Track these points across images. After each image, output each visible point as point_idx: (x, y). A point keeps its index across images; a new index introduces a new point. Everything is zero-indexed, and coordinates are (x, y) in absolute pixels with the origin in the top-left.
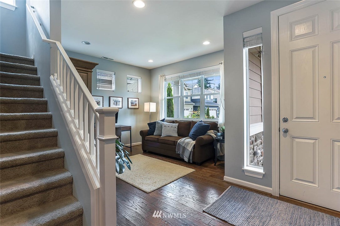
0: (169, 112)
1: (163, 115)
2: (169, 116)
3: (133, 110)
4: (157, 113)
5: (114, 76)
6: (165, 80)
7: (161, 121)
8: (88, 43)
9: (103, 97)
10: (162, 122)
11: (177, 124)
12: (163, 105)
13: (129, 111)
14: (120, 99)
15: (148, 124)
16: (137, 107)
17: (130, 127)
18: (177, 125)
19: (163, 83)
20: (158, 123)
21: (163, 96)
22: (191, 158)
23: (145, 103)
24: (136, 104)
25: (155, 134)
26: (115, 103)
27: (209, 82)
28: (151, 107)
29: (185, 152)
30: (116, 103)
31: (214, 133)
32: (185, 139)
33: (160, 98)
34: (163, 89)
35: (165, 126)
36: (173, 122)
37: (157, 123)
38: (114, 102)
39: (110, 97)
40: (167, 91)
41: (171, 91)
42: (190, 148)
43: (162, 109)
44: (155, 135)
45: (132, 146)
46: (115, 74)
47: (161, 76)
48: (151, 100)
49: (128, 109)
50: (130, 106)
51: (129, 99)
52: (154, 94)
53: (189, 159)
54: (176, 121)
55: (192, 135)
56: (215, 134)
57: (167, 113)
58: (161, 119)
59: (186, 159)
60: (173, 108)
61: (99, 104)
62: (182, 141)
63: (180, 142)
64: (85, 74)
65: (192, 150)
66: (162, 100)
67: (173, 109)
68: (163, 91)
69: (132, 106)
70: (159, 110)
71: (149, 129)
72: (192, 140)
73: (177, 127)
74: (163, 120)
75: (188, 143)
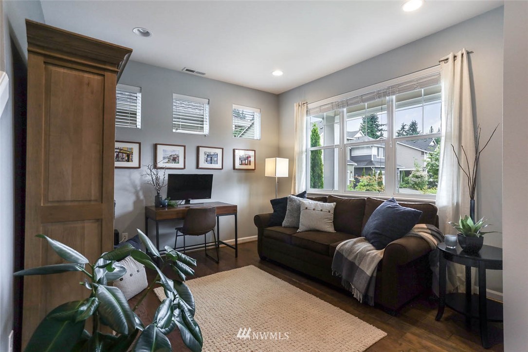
0: (313, 177)
1: (303, 183)
2: (314, 186)
3: (243, 174)
4: (290, 180)
5: (207, 107)
6: (307, 111)
7: (297, 196)
8: (146, 34)
9: (185, 146)
10: (301, 199)
11: (333, 205)
12: (302, 164)
13: (236, 174)
14: (219, 151)
15: (272, 201)
16: (252, 167)
17: (236, 207)
18: (334, 207)
19: (302, 120)
20: (292, 200)
21: (303, 145)
22: (371, 294)
23: (266, 159)
24: (250, 161)
25: (284, 223)
26: (209, 159)
27: (380, 128)
28: (278, 168)
29: (356, 275)
30: (211, 158)
31: (430, 232)
32: (355, 243)
33: (297, 149)
34: (302, 131)
35: (306, 208)
36: (324, 199)
37: (290, 201)
38: (206, 156)
39: (198, 148)
40: (311, 138)
41: (319, 138)
42: (368, 269)
43: (301, 171)
44: (284, 227)
45: (238, 242)
46: (209, 103)
47: (299, 106)
48: (278, 152)
49: (233, 170)
50: (237, 166)
51: (236, 151)
52: (285, 143)
53: (366, 296)
54: (330, 196)
55: (373, 233)
56: (432, 234)
57: (311, 180)
58: (298, 191)
59: (358, 295)
60: (321, 170)
61: (177, 161)
62: (347, 246)
63: (343, 250)
64: (96, 77)
65: (375, 275)
66: (301, 153)
67: (322, 172)
68: (302, 135)
69: (242, 164)
70: (295, 173)
71: (272, 211)
72: (372, 248)
73: (332, 212)
74: (302, 195)
75: (362, 256)
